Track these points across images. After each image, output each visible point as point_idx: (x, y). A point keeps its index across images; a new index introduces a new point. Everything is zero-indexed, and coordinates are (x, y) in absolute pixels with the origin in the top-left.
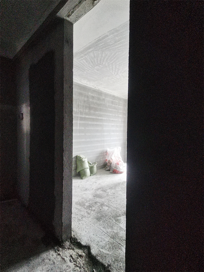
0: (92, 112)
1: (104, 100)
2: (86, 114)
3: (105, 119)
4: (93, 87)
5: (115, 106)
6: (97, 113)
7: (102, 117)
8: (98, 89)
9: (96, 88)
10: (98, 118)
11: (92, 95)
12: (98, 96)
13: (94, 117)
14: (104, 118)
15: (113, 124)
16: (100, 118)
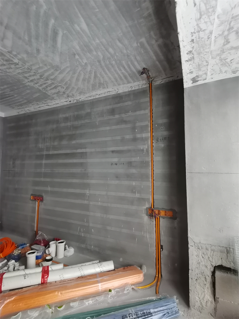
0: (64, 142)
1: (89, 115)
2: (55, 148)
3: (93, 150)
4: (66, 103)
5: (123, 115)
6: (74, 142)
7: (86, 148)
8: (75, 101)
9: (72, 102)
10: (75, 151)
11: (64, 116)
12: (76, 113)
13: (68, 151)
14: (88, 150)
15: (115, 160)
16: (79, 151)
